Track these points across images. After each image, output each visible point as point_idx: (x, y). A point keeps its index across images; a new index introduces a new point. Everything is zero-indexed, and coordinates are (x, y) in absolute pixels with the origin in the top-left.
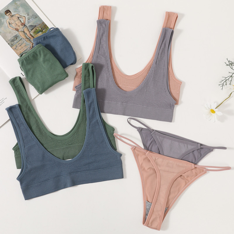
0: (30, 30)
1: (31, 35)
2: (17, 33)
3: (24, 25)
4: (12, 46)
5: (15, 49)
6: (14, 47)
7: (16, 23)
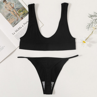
0: (16, 11)
1: (17, 13)
2: (10, 12)
3: (13, 8)
4: (7, 19)
5: (9, 21)
6: (8, 20)
7: (9, 7)
